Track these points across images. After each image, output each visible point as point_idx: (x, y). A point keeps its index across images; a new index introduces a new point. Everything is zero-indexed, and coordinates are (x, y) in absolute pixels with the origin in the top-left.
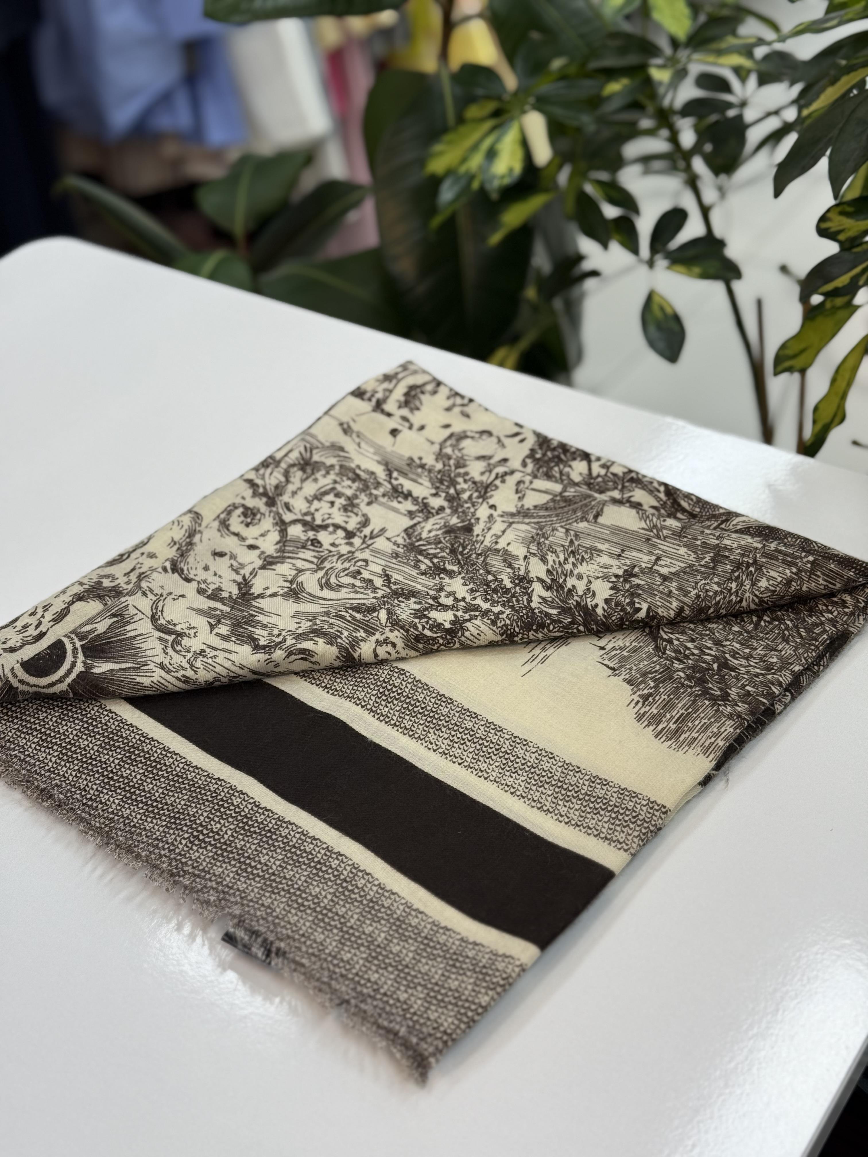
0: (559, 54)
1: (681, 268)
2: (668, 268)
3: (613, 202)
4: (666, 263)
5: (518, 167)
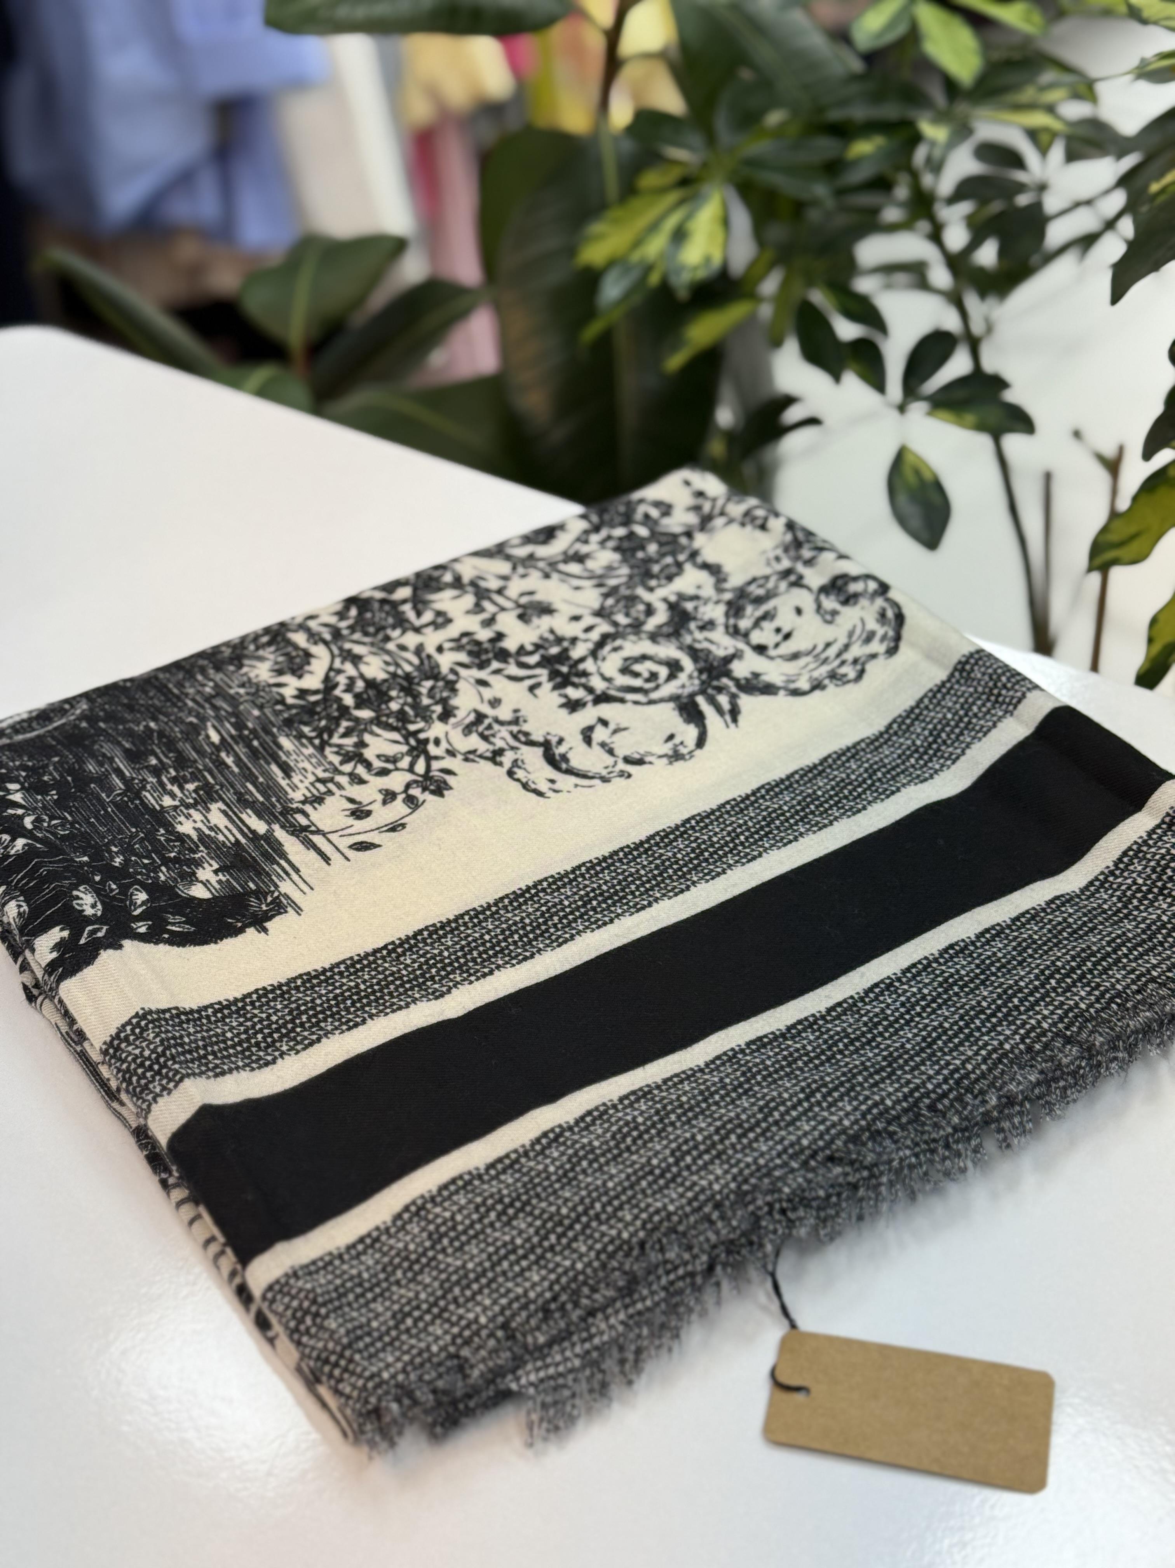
0: (777, 105)
1: (947, 415)
2: (930, 414)
3: (852, 316)
4: (926, 406)
5: (717, 256)
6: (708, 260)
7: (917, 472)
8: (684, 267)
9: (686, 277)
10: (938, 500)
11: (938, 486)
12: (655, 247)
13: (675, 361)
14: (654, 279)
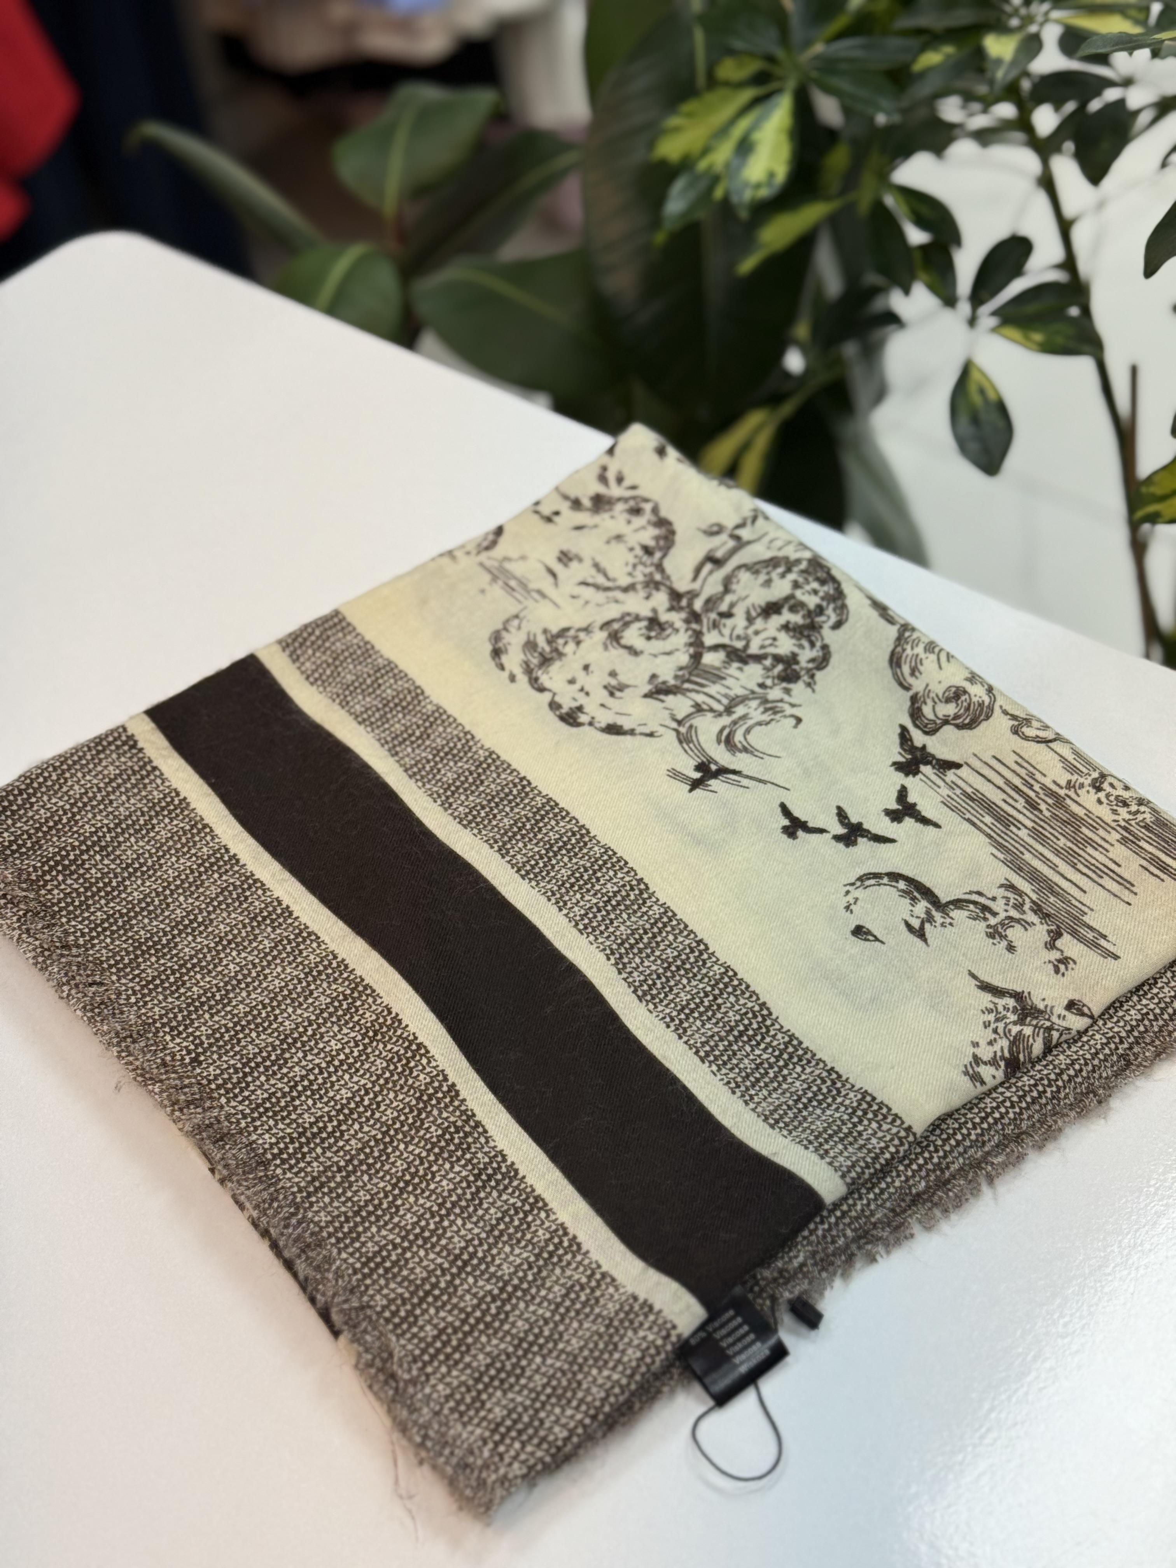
1: (1014, 332)
2: (994, 330)
3: (921, 223)
4: (993, 322)
5: (781, 172)
6: (771, 175)
7: (982, 391)
8: (746, 184)
9: (748, 195)
10: (1001, 424)
11: (1001, 408)
12: (722, 155)
13: (748, 265)
14: (718, 193)
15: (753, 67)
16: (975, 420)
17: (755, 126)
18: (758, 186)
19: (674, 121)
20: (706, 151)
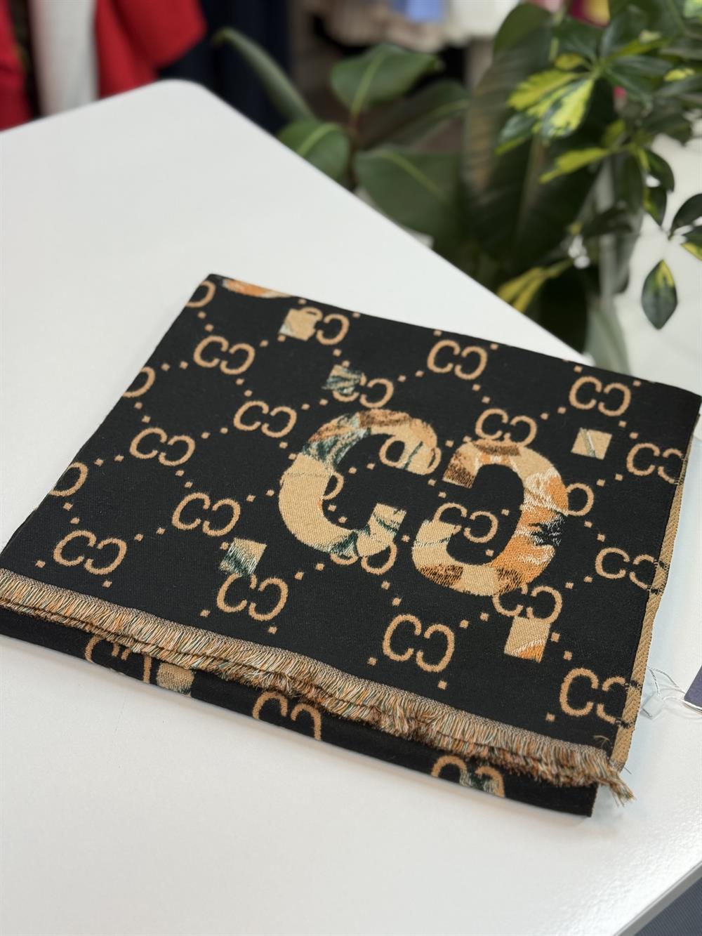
0: (651, 28)
1: (692, 248)
2: (682, 244)
3: (654, 173)
4: (682, 239)
5: (575, 123)
6: (568, 124)
7: (665, 279)
8: (552, 126)
9: (551, 133)
10: (671, 300)
11: (673, 291)
12: (543, 108)
13: (547, 177)
14: (536, 129)
15: (577, 61)
16: (657, 295)
17: (566, 95)
18: (559, 128)
19: (524, 85)
20: (536, 103)
